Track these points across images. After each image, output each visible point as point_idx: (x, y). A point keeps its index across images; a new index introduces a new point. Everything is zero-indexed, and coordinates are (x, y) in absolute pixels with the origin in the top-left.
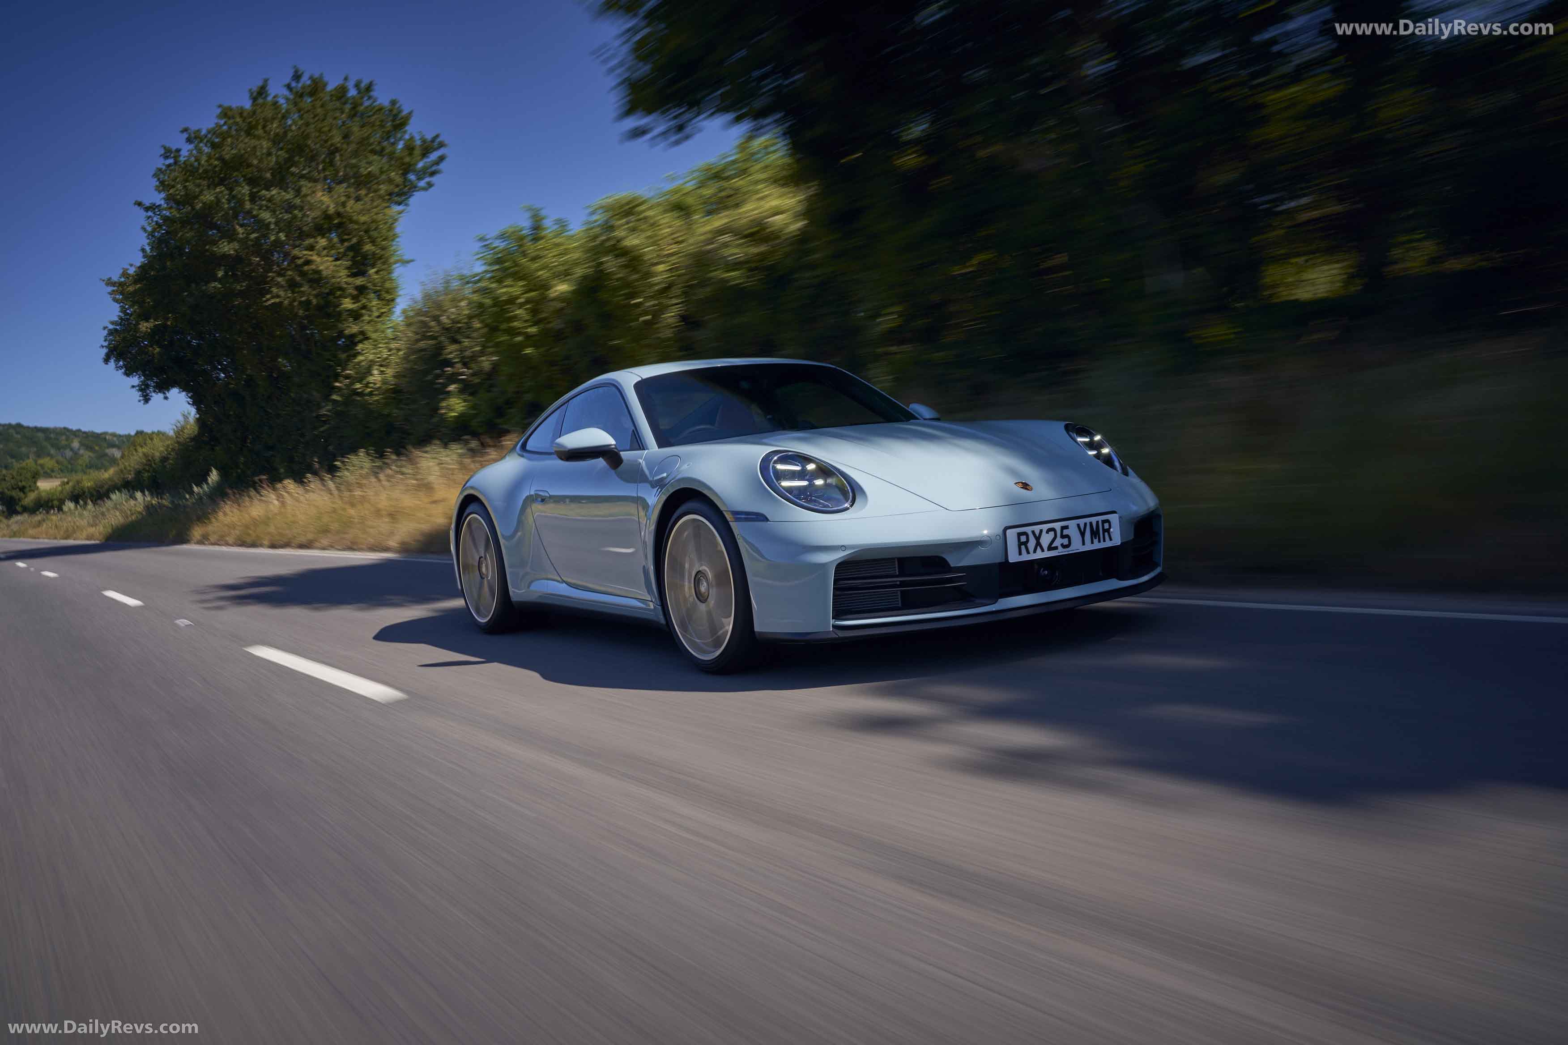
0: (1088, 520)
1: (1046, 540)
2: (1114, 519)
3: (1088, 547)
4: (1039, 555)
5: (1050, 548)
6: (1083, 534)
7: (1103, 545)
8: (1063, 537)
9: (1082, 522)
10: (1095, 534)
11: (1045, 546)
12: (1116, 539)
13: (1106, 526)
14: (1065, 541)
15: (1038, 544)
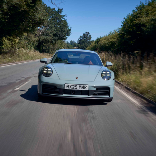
0: (81, 85)
1: (72, 87)
2: (87, 86)
3: (81, 89)
4: (70, 89)
5: (73, 88)
6: (80, 87)
7: (84, 90)
8: (76, 87)
9: (80, 85)
10: (83, 87)
11: (72, 88)
12: (87, 89)
13: (86, 87)
14: (76, 88)
15: (71, 87)
